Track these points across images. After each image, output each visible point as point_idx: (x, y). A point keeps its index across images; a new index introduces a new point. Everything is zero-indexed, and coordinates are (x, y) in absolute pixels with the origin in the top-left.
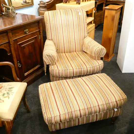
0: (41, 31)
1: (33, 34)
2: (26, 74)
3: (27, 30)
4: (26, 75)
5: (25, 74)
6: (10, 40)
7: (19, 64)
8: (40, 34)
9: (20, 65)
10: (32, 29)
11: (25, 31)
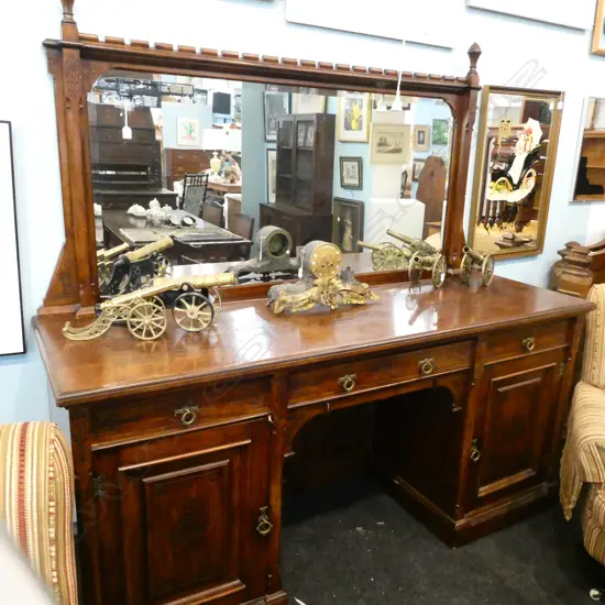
0: (574, 351)
1: (544, 358)
2: (483, 491)
3: (532, 340)
4: (483, 494)
5: (481, 489)
6: (477, 366)
7: (475, 451)
8: (566, 361)
9: (476, 456)
10: (547, 339)
11: (525, 341)
